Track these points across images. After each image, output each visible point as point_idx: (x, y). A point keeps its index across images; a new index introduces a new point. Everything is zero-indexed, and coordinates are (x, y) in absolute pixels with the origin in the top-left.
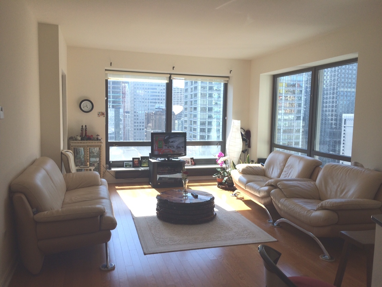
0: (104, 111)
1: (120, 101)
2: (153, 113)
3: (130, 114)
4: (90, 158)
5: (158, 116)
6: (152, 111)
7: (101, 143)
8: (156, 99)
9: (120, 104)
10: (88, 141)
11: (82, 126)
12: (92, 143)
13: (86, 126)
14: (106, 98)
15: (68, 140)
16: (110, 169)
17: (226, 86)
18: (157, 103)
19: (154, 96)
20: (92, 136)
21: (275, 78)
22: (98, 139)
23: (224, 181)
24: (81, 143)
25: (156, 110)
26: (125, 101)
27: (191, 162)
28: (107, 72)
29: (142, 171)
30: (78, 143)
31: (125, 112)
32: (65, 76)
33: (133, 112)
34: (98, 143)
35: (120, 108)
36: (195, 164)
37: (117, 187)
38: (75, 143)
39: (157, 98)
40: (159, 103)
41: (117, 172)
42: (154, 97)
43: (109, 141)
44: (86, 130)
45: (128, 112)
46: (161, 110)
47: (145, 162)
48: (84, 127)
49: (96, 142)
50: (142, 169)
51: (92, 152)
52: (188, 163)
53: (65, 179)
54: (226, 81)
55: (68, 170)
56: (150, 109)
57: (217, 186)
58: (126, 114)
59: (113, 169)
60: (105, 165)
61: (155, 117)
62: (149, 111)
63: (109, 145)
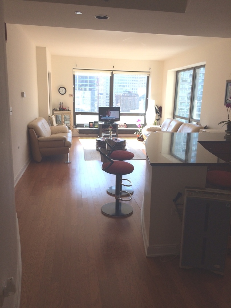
0: (72, 93)
1: (95, 85)
2: (121, 95)
3: (103, 96)
4: (65, 121)
5: (125, 97)
6: (121, 93)
7: (70, 112)
8: (124, 83)
9: (95, 87)
10: (63, 111)
11: (60, 103)
12: (66, 112)
13: (62, 102)
14: (74, 86)
15: (53, 110)
16: (76, 128)
17: (148, 77)
18: (125, 86)
19: (122, 80)
20: (66, 108)
21: (177, 72)
22: (69, 110)
23: (140, 136)
24: (59, 112)
25: (124, 92)
26: (99, 85)
27: (125, 125)
28: (74, 70)
29: (94, 130)
30: (58, 112)
31: (99, 94)
32: (50, 73)
33: (105, 94)
34: (69, 112)
35: (95, 90)
36: (127, 127)
37: (79, 138)
38: (56, 112)
39: (126, 82)
40: (126, 86)
41: (80, 130)
42: (123, 82)
43: (76, 112)
44: (62, 105)
45: (101, 94)
46: (128, 92)
47: (96, 125)
48: (61, 103)
49: (68, 111)
50: (95, 128)
51: (66, 117)
52: (123, 126)
53: (51, 129)
54: (148, 74)
55: (52, 125)
56: (119, 92)
57: (137, 139)
58: (100, 96)
59: (78, 128)
60: (73, 126)
61: (123, 98)
62: (118, 93)
63: (75, 114)
